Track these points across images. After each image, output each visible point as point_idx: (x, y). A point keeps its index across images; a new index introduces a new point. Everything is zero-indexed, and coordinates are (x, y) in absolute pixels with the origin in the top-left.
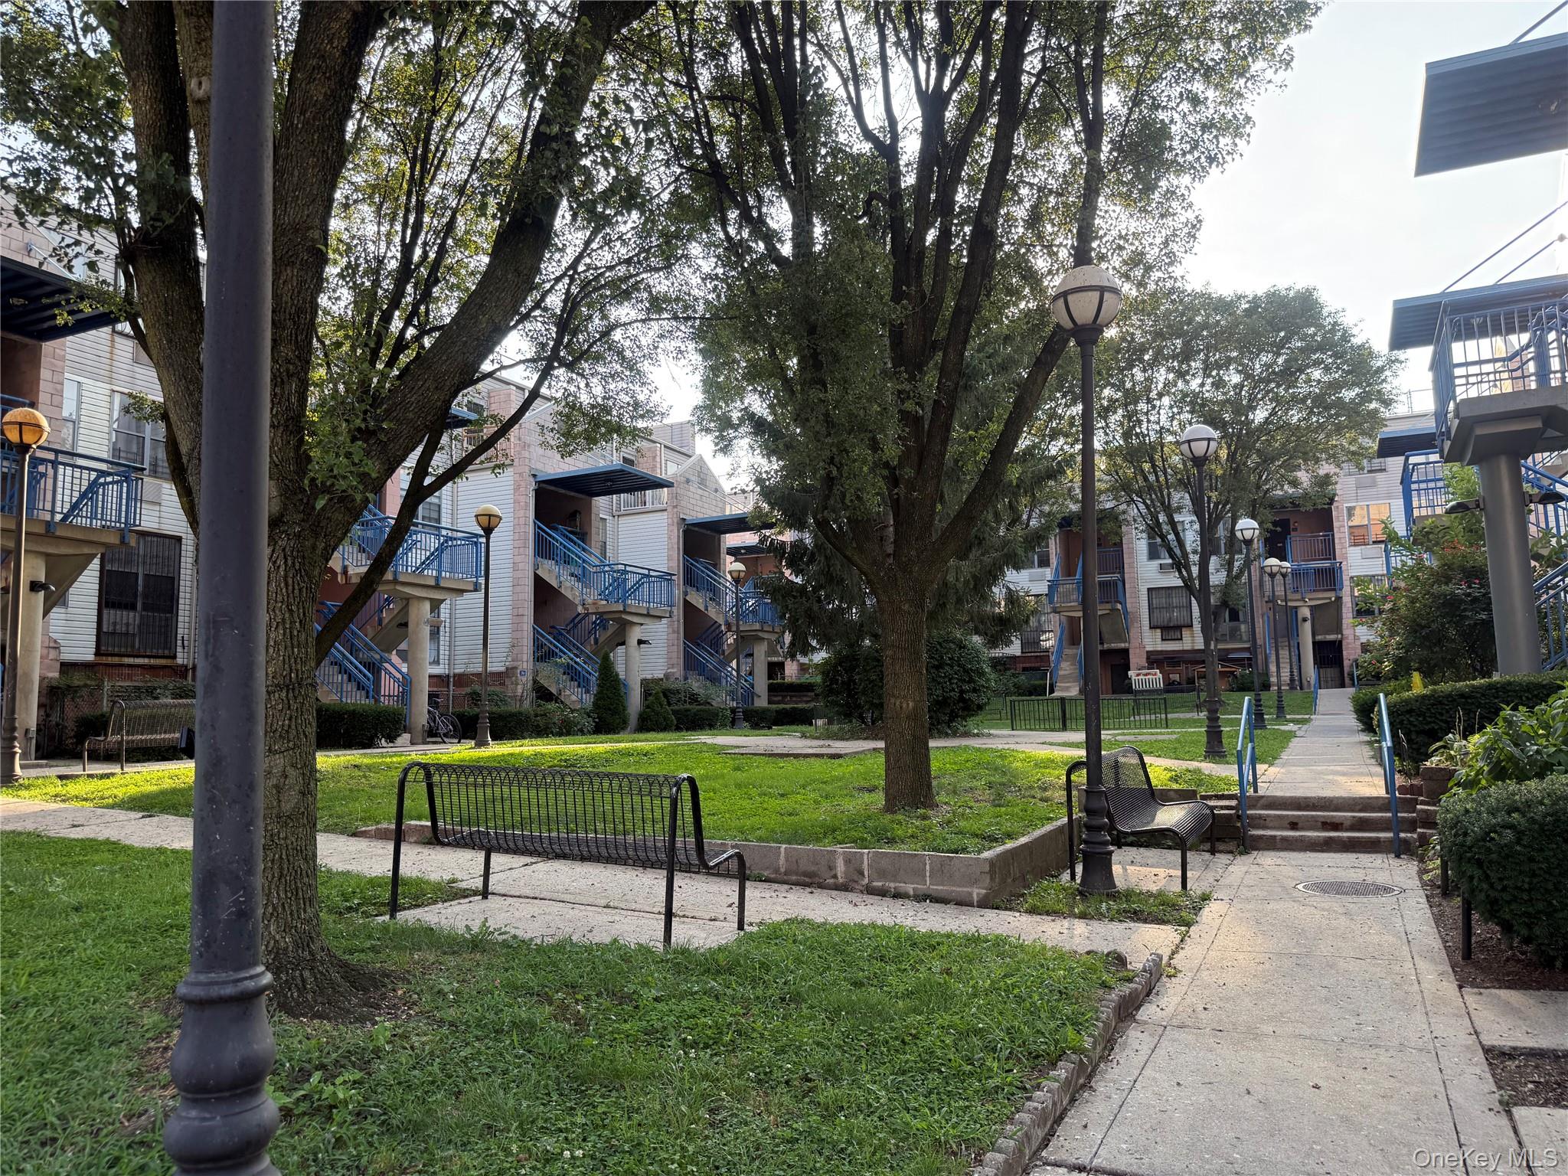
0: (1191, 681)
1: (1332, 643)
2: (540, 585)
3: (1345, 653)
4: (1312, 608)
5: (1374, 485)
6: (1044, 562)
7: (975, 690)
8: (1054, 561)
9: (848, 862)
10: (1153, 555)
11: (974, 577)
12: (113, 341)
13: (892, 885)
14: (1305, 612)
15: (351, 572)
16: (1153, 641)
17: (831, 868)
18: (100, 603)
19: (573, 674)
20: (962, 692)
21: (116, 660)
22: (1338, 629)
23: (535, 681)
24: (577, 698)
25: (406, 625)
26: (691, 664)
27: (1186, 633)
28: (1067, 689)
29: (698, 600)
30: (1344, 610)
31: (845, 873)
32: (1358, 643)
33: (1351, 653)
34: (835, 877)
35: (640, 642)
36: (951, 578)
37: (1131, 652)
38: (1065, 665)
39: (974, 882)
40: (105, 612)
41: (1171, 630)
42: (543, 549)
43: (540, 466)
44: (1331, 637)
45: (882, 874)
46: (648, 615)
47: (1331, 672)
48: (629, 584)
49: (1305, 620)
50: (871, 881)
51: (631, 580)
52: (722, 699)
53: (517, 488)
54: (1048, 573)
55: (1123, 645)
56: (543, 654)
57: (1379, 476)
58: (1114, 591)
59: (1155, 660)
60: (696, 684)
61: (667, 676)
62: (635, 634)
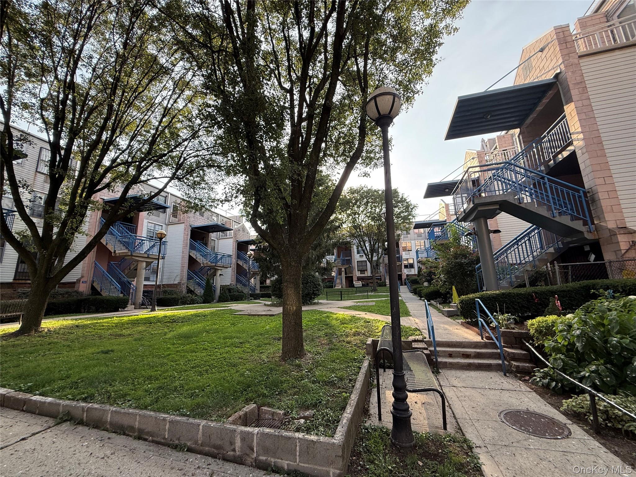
0: (368, 284)
1: (399, 274)
2: (190, 257)
3: (402, 277)
5: (407, 237)
6: (333, 254)
7: (317, 290)
8: (335, 254)
9: (243, 440)
10: (358, 253)
11: (318, 256)
12: (36, 174)
13: (273, 460)
15: (117, 252)
16: (358, 274)
17: (232, 443)
18: (18, 262)
19: (199, 284)
20: (314, 291)
21: (23, 282)
22: (401, 271)
23: (187, 287)
24: (200, 291)
25: (136, 269)
26: (238, 281)
27: (366, 272)
28: (339, 286)
29: (241, 263)
30: (402, 267)
31: (241, 448)
32: (406, 275)
33: (404, 277)
34: (234, 450)
35: (220, 275)
36: (310, 256)
37: (354, 277)
38: (338, 280)
39: (331, 463)
40: (20, 265)
41: (362, 271)
42: (192, 247)
43: (193, 223)
45: (266, 451)
46: (223, 267)
48: (218, 258)
50: (258, 455)
51: (219, 257)
52: (246, 291)
53: (185, 230)
54: (334, 257)
55: (352, 275)
56: (190, 278)
57: (408, 235)
58: (349, 262)
59: (359, 279)
60: (239, 286)
61: (231, 284)
62: (219, 272)
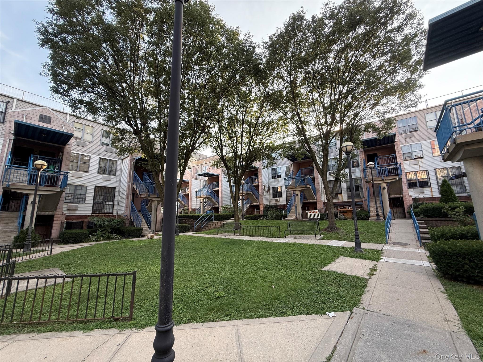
1: (399, 198)
3: (405, 202)
4: (388, 184)
5: (413, 136)
14: (385, 185)
22: (401, 192)
27: (340, 196)
28: (291, 217)
30: (403, 185)
32: (411, 198)
33: (408, 202)
37: (317, 203)
44: (398, 196)
47: (399, 210)
49: (384, 189)
55: (314, 200)
57: (415, 133)
